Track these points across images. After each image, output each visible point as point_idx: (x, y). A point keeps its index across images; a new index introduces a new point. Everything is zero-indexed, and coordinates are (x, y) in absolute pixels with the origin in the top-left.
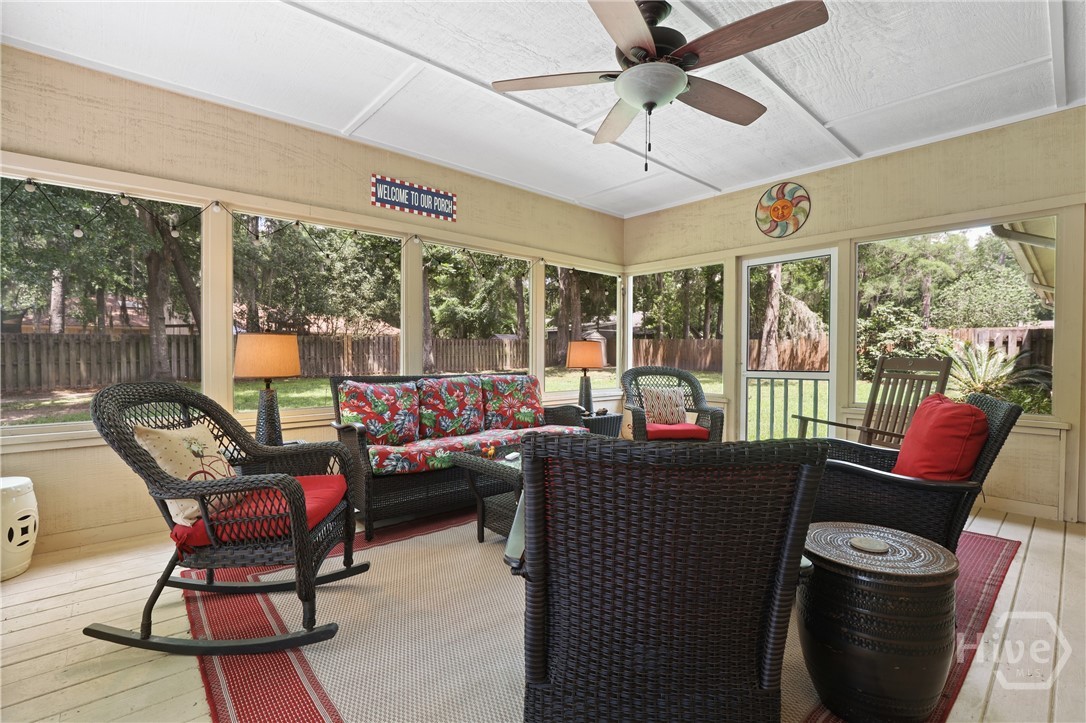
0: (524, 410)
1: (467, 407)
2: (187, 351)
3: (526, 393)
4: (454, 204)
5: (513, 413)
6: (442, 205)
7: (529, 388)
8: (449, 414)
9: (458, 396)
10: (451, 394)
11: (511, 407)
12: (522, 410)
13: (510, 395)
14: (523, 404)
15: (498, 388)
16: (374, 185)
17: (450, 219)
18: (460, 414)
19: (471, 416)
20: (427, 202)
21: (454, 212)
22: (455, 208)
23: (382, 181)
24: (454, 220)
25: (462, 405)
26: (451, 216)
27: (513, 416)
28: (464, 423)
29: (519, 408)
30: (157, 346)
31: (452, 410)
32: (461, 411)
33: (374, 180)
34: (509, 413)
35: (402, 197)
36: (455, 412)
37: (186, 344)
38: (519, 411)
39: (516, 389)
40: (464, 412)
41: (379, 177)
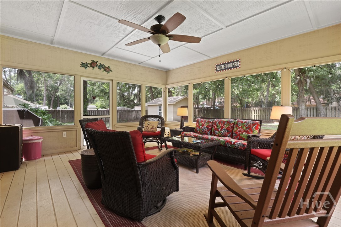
0: (244, 133)
1: (223, 129)
2: (313, 112)
3: (248, 127)
4: (240, 62)
5: (240, 134)
6: (235, 64)
7: (250, 126)
8: (218, 129)
9: (221, 125)
10: (219, 124)
11: (240, 131)
12: (243, 133)
13: (241, 127)
14: (245, 131)
15: (238, 124)
16: (216, 67)
17: (238, 68)
18: (221, 130)
19: (224, 131)
20: (230, 65)
21: (240, 65)
22: (240, 63)
23: (218, 65)
24: (240, 68)
25: (222, 127)
26: (238, 66)
27: (239, 135)
28: (222, 133)
29: (243, 132)
30: (301, 110)
31: (218, 128)
32: (221, 129)
33: (216, 66)
34: (238, 133)
35: (223, 67)
36: (219, 129)
37: (313, 109)
38: (242, 134)
39: (245, 125)
40: (222, 130)
41: (217, 65)
